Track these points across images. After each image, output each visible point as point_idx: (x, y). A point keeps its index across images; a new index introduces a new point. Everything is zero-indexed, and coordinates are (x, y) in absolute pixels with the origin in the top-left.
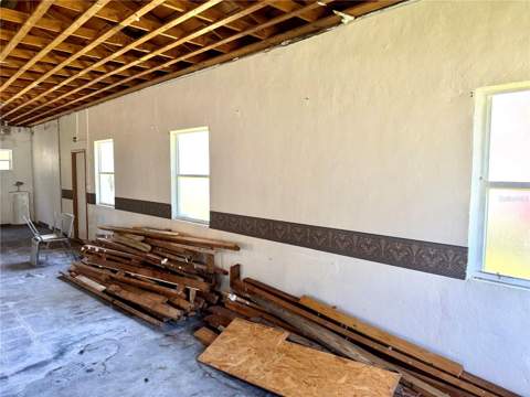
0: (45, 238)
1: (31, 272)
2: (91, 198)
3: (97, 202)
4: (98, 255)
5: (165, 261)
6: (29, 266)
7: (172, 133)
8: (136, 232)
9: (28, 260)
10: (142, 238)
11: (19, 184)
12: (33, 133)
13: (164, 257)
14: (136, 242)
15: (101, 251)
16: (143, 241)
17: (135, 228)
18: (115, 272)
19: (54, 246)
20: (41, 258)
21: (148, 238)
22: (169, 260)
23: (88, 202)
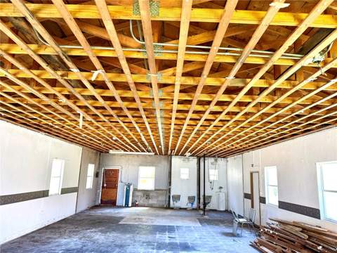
0: (241, 220)
1: (236, 239)
2: (263, 200)
3: (267, 202)
4: (272, 236)
5: (320, 248)
6: (232, 235)
7: (317, 164)
8: (295, 225)
9: (231, 232)
10: (301, 229)
11: (221, 188)
12: (227, 161)
13: (320, 245)
14: (296, 231)
15: (273, 233)
16: (301, 232)
17: (294, 222)
18: (286, 249)
19: (245, 226)
20: (239, 232)
21: (304, 230)
22: (323, 247)
23: (260, 202)
